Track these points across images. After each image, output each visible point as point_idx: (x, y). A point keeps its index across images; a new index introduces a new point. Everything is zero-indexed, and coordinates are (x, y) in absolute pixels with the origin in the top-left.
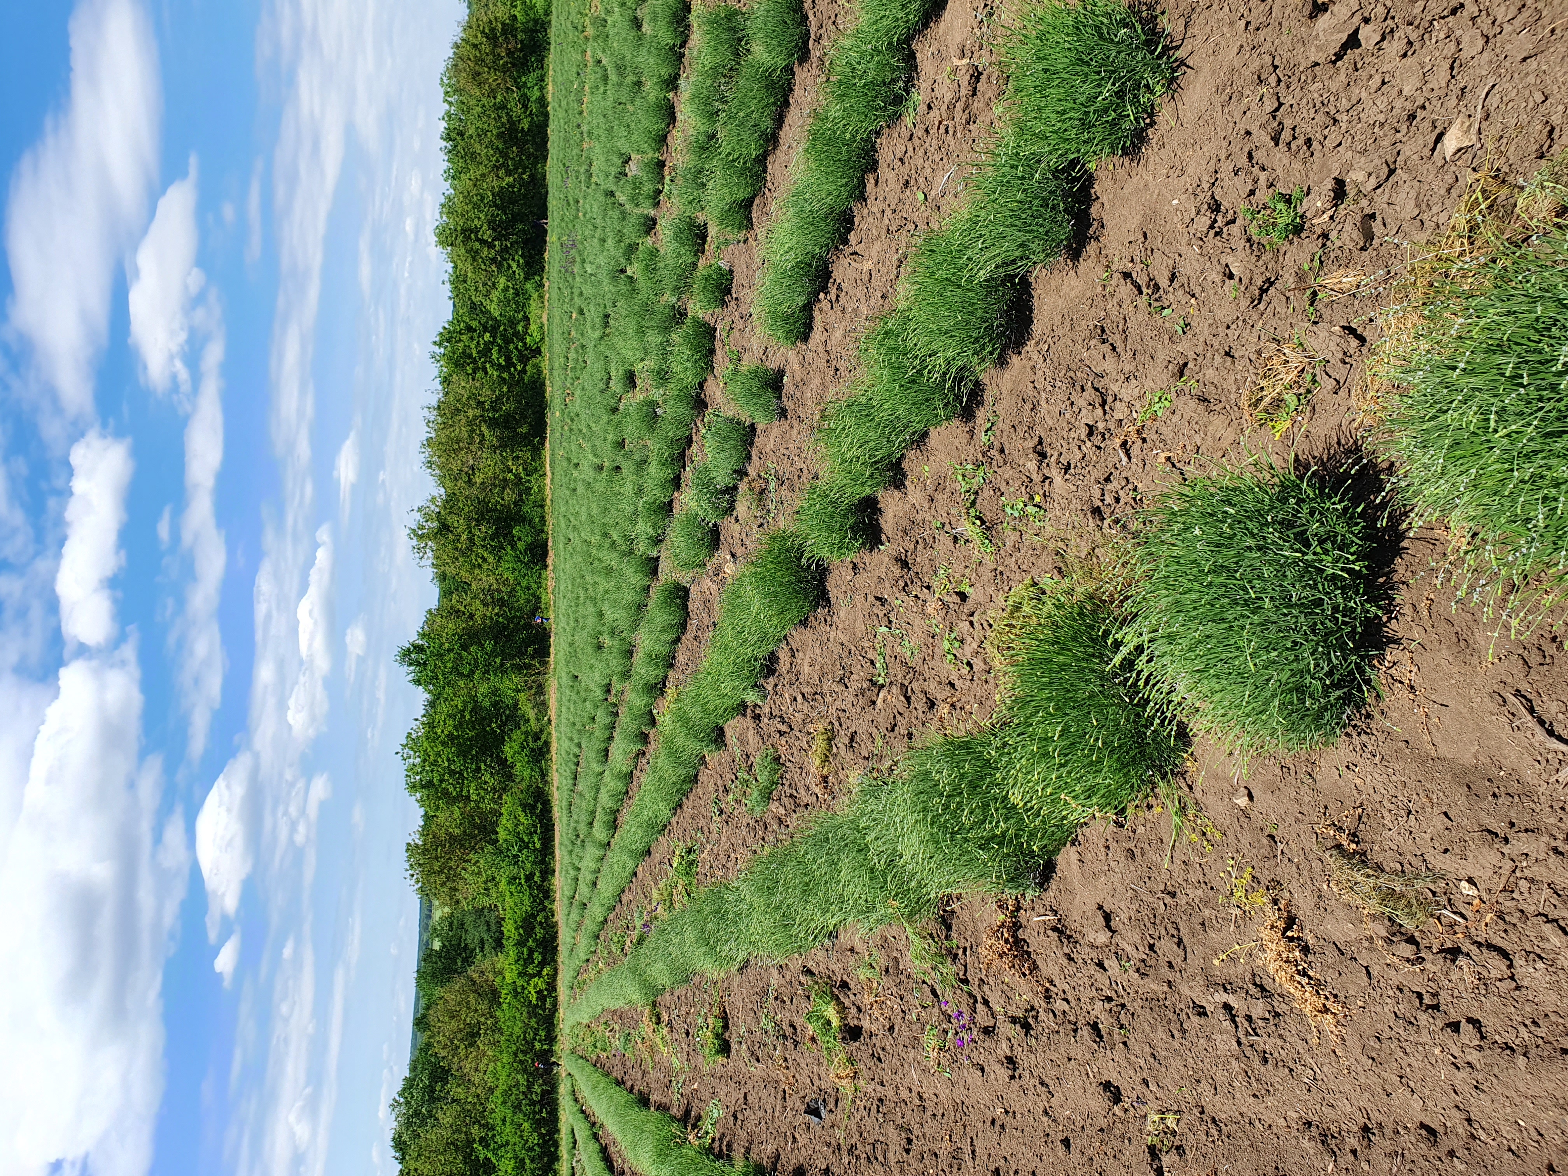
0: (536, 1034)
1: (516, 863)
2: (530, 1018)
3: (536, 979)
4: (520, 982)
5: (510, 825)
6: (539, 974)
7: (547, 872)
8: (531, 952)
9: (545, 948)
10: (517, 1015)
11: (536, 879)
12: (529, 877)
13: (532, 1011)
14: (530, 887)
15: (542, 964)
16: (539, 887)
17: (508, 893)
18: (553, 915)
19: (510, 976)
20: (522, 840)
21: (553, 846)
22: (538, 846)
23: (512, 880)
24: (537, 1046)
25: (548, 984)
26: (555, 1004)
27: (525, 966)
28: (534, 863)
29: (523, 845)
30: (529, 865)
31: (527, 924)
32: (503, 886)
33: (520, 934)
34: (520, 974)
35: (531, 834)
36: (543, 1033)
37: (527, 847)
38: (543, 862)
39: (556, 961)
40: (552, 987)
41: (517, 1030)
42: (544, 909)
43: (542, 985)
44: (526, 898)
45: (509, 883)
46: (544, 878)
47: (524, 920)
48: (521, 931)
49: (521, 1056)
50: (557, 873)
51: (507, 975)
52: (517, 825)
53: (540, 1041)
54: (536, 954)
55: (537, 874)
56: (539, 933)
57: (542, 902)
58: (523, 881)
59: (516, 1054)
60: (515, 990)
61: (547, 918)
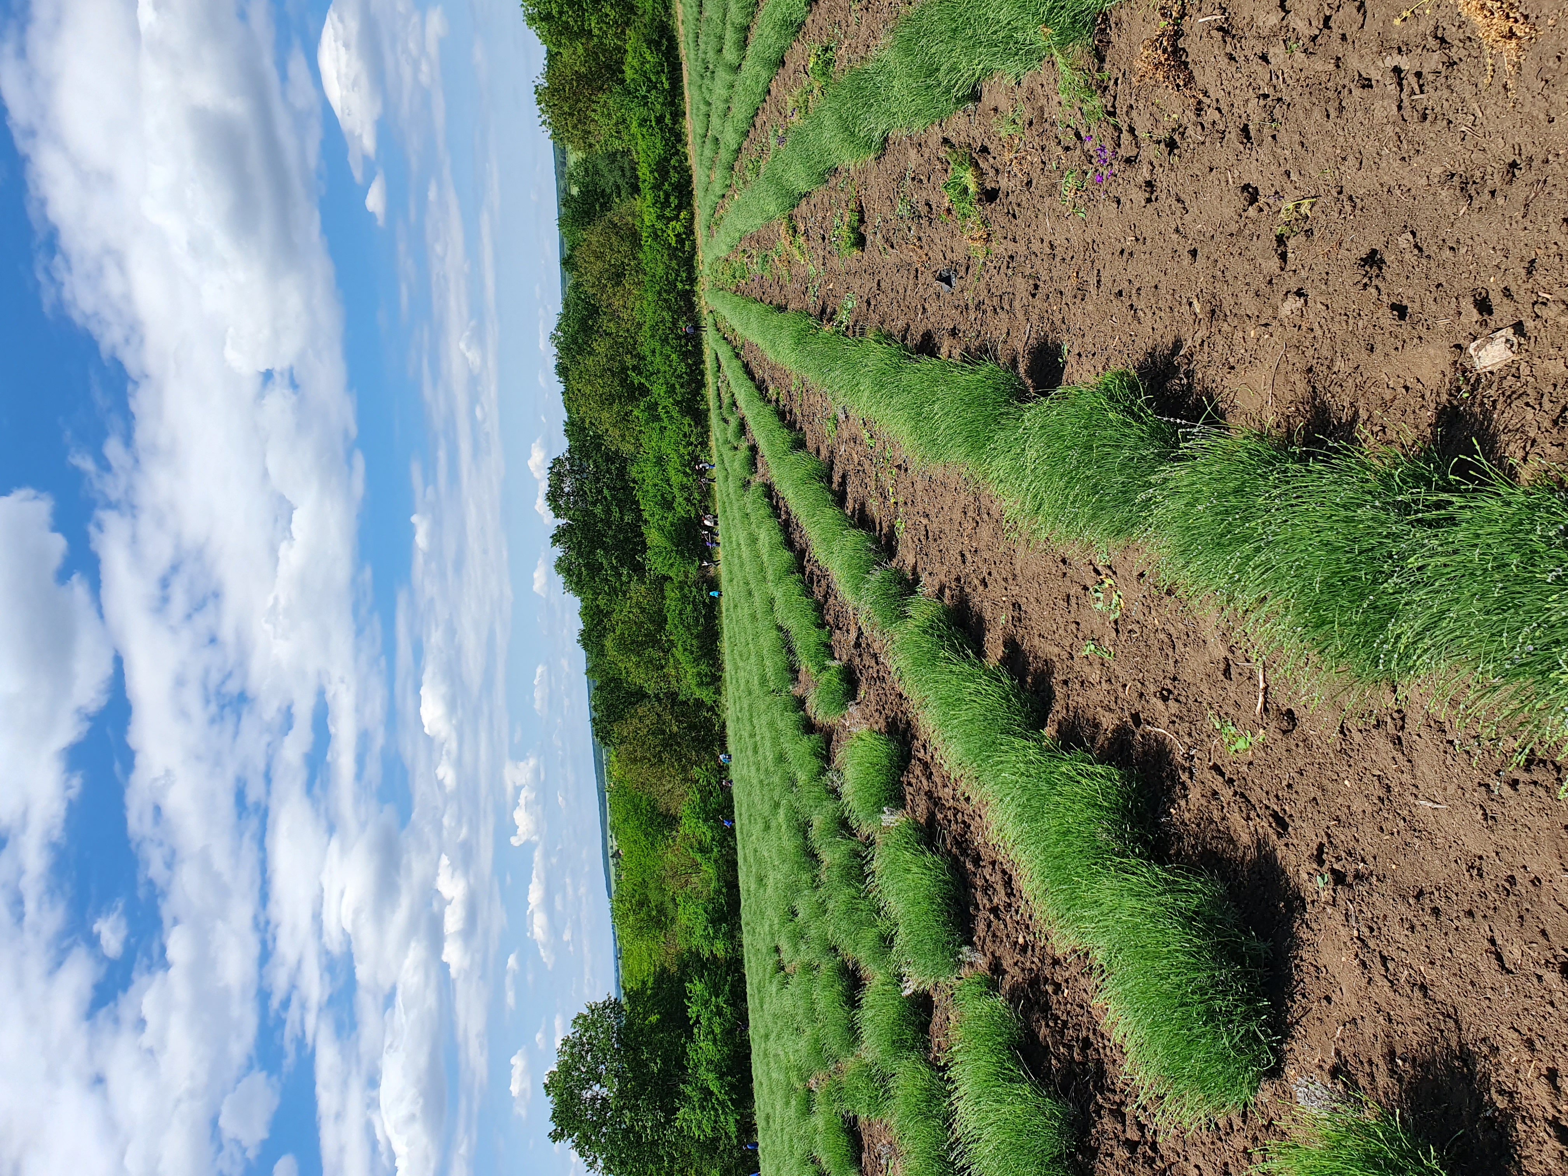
0: (677, 275)
1: (646, 104)
2: (671, 260)
3: (674, 223)
4: (659, 225)
5: (635, 63)
6: (676, 218)
7: (678, 114)
8: (667, 196)
9: (680, 192)
10: (659, 257)
11: (667, 121)
12: (660, 120)
13: (673, 253)
14: (661, 129)
15: (679, 208)
16: (671, 130)
17: (639, 136)
18: (686, 159)
19: (649, 217)
20: (650, 80)
21: (682, 87)
22: (666, 86)
23: (643, 122)
24: (680, 286)
25: (686, 227)
26: (694, 248)
27: (663, 208)
28: (663, 104)
29: (652, 86)
30: (659, 107)
31: (662, 168)
32: (634, 128)
33: (655, 178)
34: (658, 217)
35: (658, 73)
36: (684, 275)
37: (655, 88)
38: (672, 103)
39: (692, 206)
40: (690, 231)
41: (660, 271)
42: (677, 152)
43: (680, 229)
44: (658, 141)
45: (640, 125)
46: (675, 122)
47: (658, 163)
48: (656, 175)
49: (664, 295)
50: (687, 116)
51: (646, 218)
52: (643, 64)
53: (681, 282)
54: (672, 198)
55: (668, 116)
56: (674, 177)
57: (674, 146)
58: (653, 123)
59: (660, 293)
60: (655, 233)
61: (681, 162)
